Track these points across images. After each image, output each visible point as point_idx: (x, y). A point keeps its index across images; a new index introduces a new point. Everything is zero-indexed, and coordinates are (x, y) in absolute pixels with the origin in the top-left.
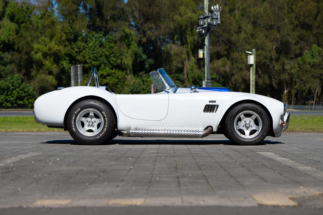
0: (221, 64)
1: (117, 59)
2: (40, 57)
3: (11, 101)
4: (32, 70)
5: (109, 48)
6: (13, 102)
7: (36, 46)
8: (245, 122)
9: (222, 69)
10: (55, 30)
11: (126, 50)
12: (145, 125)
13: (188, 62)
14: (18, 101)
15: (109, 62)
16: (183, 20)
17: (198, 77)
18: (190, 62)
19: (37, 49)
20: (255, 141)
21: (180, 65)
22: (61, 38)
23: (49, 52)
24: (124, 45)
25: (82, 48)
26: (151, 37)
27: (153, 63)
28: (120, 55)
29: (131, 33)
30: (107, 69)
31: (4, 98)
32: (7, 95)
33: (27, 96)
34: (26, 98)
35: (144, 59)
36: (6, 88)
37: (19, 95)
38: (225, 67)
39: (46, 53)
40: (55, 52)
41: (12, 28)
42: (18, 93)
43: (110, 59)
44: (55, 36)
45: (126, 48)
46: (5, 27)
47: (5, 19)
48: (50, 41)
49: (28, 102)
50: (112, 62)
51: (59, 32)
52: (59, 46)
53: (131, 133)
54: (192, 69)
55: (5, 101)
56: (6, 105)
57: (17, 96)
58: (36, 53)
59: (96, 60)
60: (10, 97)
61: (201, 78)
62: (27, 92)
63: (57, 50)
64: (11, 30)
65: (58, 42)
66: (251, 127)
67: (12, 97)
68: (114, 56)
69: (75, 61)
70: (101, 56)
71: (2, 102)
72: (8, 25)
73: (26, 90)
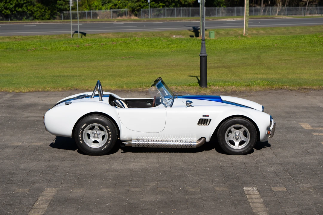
6: (12, 10)
8: (235, 134)
12: (145, 136)
14: (17, 8)
20: (243, 151)
31: (3, 6)
32: (6, 3)
33: (25, 3)
34: (24, 5)
37: (18, 3)
53: (132, 144)
55: (5, 8)
56: (5, 12)
57: (16, 4)
60: (9, 4)
66: (241, 138)
67: (11, 4)
71: (2, 10)
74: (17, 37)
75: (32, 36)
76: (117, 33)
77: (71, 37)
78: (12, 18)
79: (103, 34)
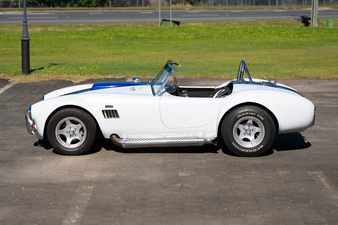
74: (98, 25)
75: (115, 24)
76: (208, 22)
77: (159, 26)
78: (55, 5)
79: (192, 22)
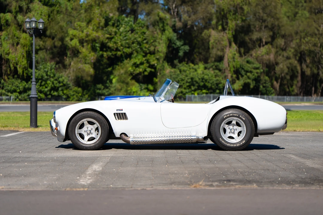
0: (266, 51)
1: (149, 46)
2: (76, 44)
3: (44, 92)
4: (65, 58)
5: (141, 33)
6: (47, 94)
7: (71, 32)
9: (266, 57)
10: (93, 15)
11: (160, 36)
13: (229, 50)
14: (52, 92)
15: (141, 49)
16: (224, 3)
17: (240, 66)
18: (231, 50)
19: (72, 35)
21: (220, 53)
22: (99, 23)
23: (87, 39)
24: (158, 31)
25: (113, 33)
26: (187, 21)
27: (187, 51)
28: (153, 42)
29: (166, 17)
30: (140, 57)
33: (61, 86)
34: (60, 89)
35: (178, 45)
36: (40, 78)
37: (54, 86)
38: (270, 55)
39: (83, 39)
40: (94, 38)
41: (44, 12)
42: (53, 83)
43: (142, 46)
44: (93, 21)
45: (160, 34)
46: (36, 10)
47: (36, 2)
48: (86, 26)
49: (63, 93)
50: (144, 49)
51: (98, 17)
52: (97, 32)
54: (234, 58)
57: (51, 87)
58: (71, 39)
59: (129, 48)
61: (243, 67)
62: (62, 82)
63: (96, 36)
64: (43, 14)
65: (96, 28)
67: (46, 87)
68: (147, 43)
69: (106, 48)
70: (133, 43)
72: (40, 8)
73: (61, 79)
